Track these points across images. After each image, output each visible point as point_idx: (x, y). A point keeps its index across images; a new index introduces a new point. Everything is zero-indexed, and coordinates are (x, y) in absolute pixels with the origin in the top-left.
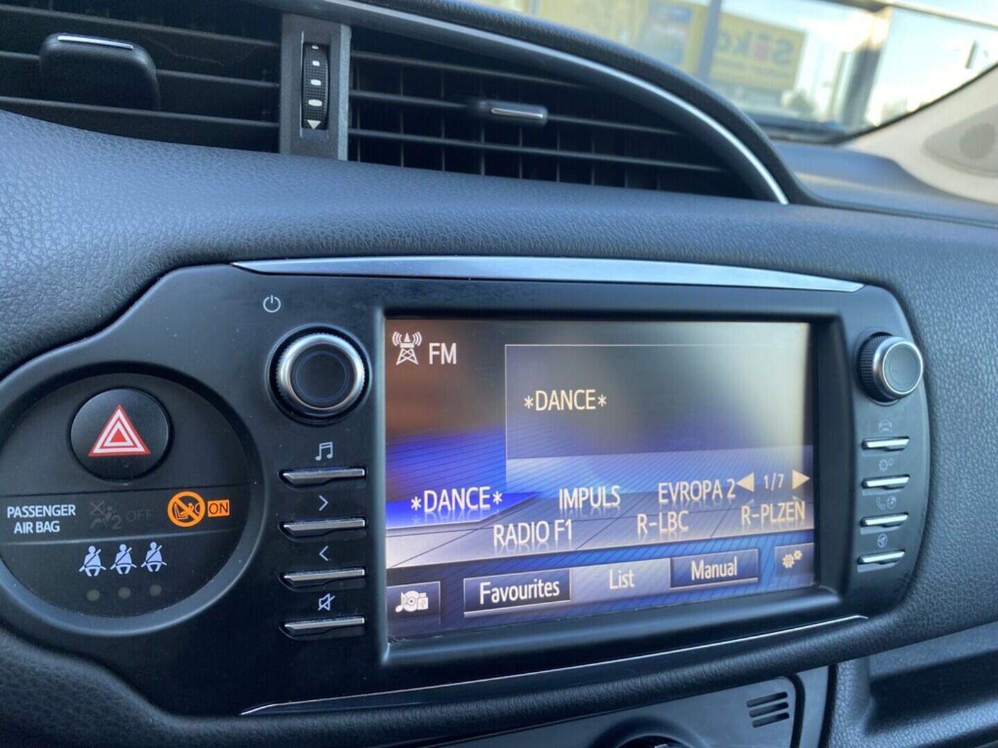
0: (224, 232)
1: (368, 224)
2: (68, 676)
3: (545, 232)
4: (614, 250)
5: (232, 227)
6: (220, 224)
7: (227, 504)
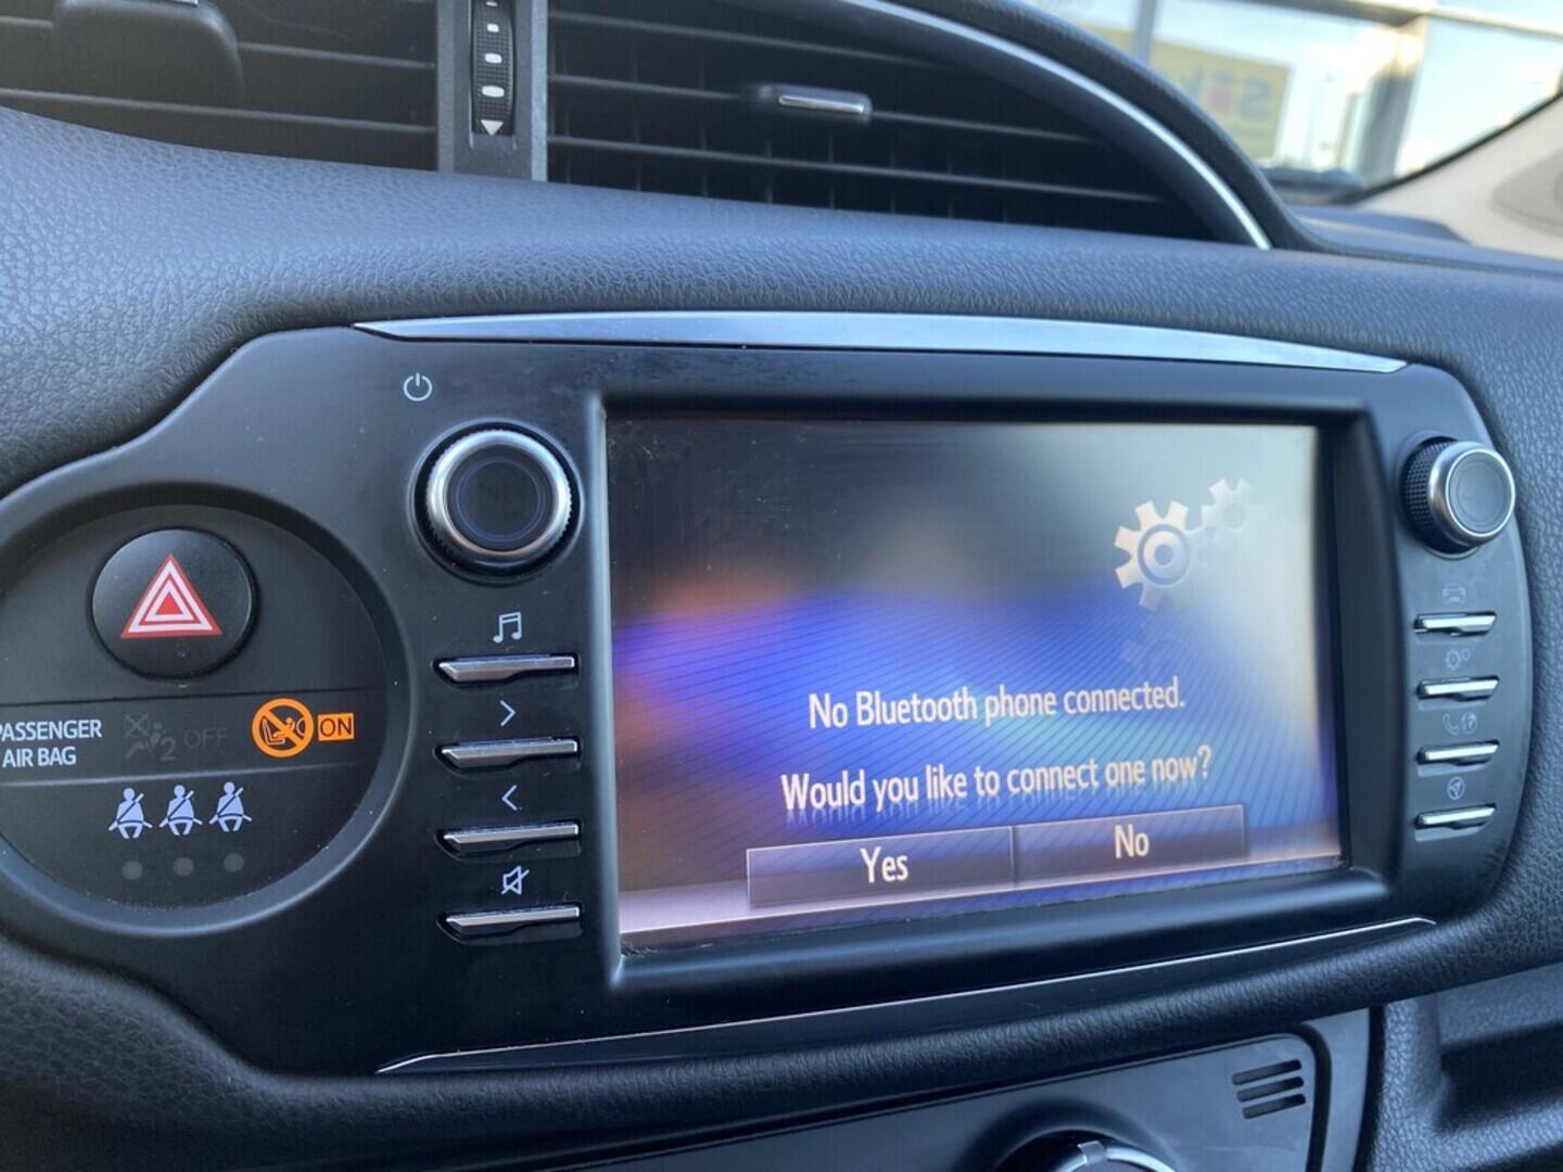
0: (340, 276)
1: (576, 261)
2: (92, 1003)
3: (868, 272)
4: (986, 303)
5: (354, 267)
6: (334, 263)
7: (350, 719)
